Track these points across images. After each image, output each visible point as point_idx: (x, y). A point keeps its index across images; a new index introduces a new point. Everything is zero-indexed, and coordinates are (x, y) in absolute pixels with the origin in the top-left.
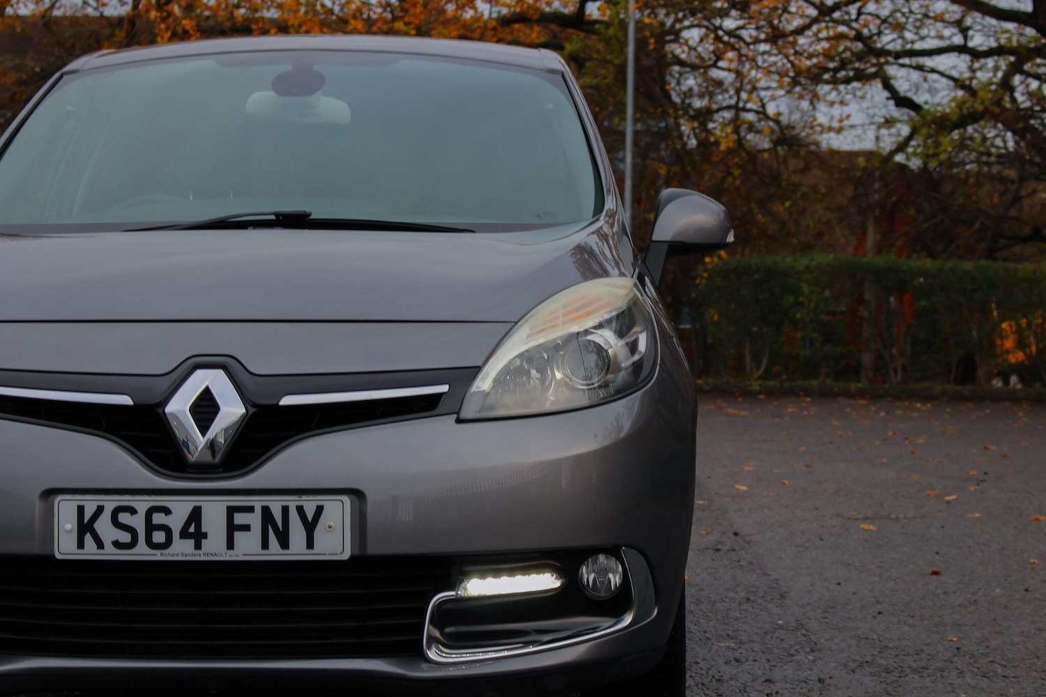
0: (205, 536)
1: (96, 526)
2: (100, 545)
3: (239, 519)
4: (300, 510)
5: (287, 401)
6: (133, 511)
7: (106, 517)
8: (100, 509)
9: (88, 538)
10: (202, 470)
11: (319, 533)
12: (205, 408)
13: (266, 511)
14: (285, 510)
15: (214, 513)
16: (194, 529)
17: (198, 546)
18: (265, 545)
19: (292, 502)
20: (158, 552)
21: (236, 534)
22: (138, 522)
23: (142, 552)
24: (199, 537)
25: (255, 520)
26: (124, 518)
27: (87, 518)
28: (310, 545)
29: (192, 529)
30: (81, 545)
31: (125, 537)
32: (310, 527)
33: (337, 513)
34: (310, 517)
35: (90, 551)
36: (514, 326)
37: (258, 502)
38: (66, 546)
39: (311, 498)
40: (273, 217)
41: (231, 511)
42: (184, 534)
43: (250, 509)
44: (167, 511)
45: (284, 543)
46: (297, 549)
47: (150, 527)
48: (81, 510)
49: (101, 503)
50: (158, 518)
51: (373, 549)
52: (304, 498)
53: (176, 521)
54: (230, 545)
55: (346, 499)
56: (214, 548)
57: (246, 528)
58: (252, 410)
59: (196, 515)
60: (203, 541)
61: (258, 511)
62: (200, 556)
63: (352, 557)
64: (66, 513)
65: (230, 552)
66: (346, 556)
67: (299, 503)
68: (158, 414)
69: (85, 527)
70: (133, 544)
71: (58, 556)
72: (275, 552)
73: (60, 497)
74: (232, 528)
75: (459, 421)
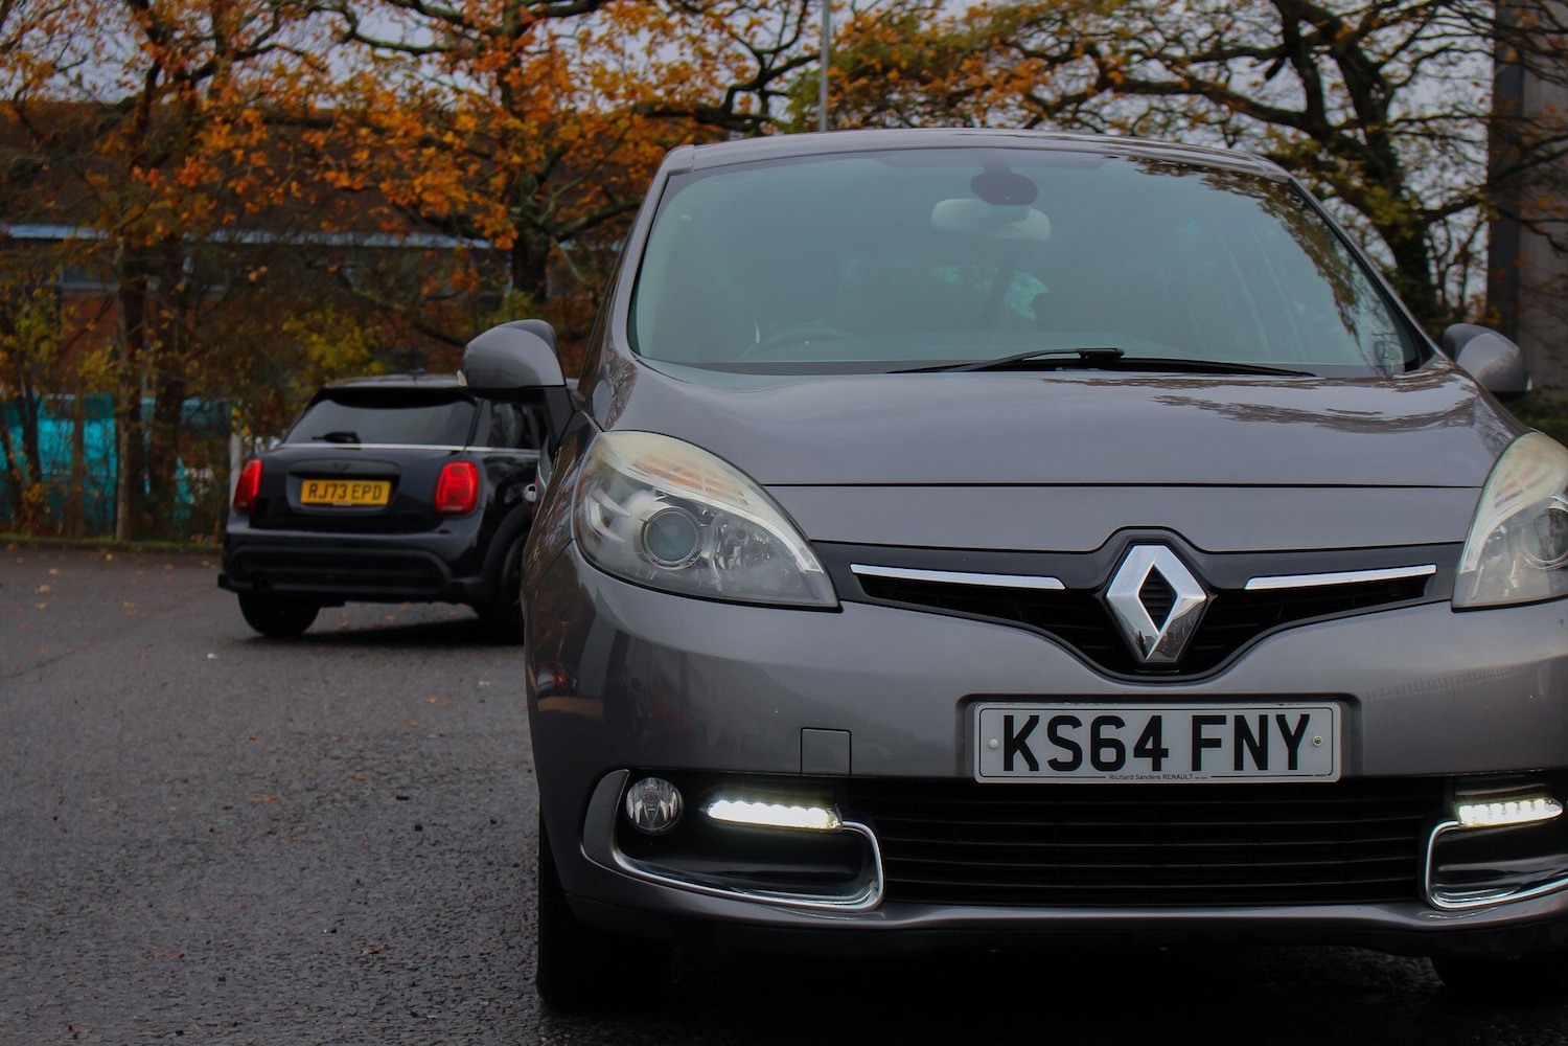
0: (1165, 753)
1: (1029, 741)
2: (1033, 765)
3: (1208, 732)
4: (1281, 720)
5: (1254, 584)
6: (1075, 723)
7: (1041, 729)
8: (1034, 721)
9: (1018, 757)
10: (1157, 671)
11: (1303, 750)
12: (1157, 593)
13: (1240, 722)
14: (1263, 720)
15: (1177, 726)
16: (1152, 745)
17: (1157, 767)
18: (1239, 765)
19: (1272, 711)
20: (1107, 774)
21: (1204, 751)
22: (1082, 737)
23: (1086, 774)
24: (1158, 755)
25: (1226, 733)
26: (1064, 731)
27: (1016, 731)
28: (1293, 764)
29: (1149, 745)
30: (1009, 765)
31: (1066, 756)
32: (1293, 741)
33: (1325, 723)
34: (1293, 728)
35: (1021, 773)
36: (1483, 491)
37: (1230, 711)
38: (988, 767)
39: (1294, 705)
40: (1078, 356)
41: (1198, 722)
42: (1140, 751)
43: (1221, 720)
44: (1118, 723)
45: (1262, 762)
46: (1277, 770)
47: (1098, 743)
48: (1009, 721)
49: (1035, 713)
50: (1107, 732)
51: (1369, 769)
52: (1286, 705)
53: (1130, 735)
54: (1196, 765)
55: (1336, 707)
56: (1177, 769)
57: (1216, 743)
58: (1212, 598)
59: (1154, 727)
60: (1163, 759)
61: (1231, 721)
62: (1159, 779)
63: (1343, 780)
64: (989, 725)
65: (1196, 773)
66: (1335, 778)
67: (1280, 712)
68: (1096, 600)
69: (1014, 743)
70: (1075, 764)
71: (980, 780)
72: (1251, 774)
73: (983, 705)
74: (1199, 744)
75: (1456, 610)
